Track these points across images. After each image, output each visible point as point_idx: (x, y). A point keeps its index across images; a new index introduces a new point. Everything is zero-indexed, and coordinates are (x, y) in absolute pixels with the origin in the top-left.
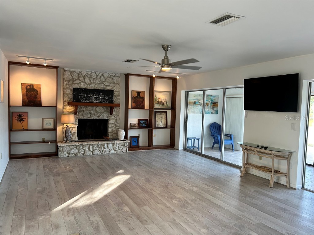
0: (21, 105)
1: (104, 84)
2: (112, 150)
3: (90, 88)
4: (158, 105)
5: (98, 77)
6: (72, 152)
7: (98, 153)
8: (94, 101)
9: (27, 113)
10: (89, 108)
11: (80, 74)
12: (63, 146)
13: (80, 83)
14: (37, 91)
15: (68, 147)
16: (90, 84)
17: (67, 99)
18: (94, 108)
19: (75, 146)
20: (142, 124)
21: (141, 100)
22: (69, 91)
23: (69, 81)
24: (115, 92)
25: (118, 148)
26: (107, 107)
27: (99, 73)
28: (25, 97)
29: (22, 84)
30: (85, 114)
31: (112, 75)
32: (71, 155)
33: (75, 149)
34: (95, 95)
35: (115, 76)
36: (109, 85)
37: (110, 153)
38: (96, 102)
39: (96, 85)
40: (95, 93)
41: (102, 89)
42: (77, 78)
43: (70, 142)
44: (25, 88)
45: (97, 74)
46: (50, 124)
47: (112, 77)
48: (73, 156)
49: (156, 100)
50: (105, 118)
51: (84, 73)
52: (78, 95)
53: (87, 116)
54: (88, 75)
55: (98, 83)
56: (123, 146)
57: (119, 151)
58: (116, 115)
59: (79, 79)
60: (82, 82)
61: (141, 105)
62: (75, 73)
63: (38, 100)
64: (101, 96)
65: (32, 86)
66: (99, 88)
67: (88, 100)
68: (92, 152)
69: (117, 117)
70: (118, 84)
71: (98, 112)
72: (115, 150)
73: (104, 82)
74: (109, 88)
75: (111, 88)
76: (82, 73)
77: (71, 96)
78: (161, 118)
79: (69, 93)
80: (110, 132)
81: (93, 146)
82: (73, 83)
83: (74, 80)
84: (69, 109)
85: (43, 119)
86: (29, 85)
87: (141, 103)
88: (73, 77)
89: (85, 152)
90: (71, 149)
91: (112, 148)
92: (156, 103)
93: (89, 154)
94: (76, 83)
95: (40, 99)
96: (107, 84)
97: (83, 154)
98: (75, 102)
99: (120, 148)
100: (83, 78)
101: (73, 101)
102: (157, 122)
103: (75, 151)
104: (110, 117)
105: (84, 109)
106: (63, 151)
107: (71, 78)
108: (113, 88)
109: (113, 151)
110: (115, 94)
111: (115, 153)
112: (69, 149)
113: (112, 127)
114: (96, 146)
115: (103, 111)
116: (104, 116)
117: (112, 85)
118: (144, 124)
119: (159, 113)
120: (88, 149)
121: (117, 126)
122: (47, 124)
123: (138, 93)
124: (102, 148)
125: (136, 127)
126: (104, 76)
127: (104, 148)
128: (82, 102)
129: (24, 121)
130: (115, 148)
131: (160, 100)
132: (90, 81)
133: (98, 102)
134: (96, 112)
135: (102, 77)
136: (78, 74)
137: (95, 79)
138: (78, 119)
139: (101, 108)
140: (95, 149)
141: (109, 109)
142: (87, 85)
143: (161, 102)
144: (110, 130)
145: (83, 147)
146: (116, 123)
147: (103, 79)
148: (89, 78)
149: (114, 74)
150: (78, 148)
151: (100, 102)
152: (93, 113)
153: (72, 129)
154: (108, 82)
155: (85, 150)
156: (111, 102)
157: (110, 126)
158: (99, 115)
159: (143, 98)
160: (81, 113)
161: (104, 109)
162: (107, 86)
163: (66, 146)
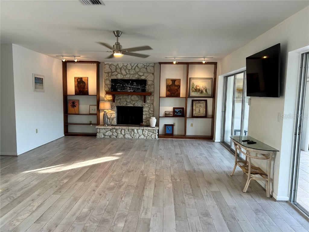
0: (74, 94)
1: (139, 75)
2: (141, 135)
3: (126, 79)
4: (195, 93)
5: (133, 68)
6: (107, 134)
7: (129, 137)
8: (129, 90)
9: (79, 100)
10: (125, 97)
11: (118, 66)
12: (100, 129)
13: (117, 74)
14: (85, 83)
15: (104, 130)
16: (126, 75)
17: (107, 89)
18: (130, 96)
19: (109, 129)
20: (177, 113)
21: (176, 88)
22: (108, 82)
23: (108, 73)
24: (149, 81)
25: (147, 134)
26: (141, 95)
27: (134, 64)
28: (77, 88)
29: (75, 78)
30: (122, 102)
31: (146, 65)
32: (106, 137)
33: (110, 131)
34: (130, 85)
35: (148, 66)
36: (143, 75)
37: (140, 138)
38: (130, 91)
39: (131, 76)
40: (130, 83)
41: (137, 79)
42: (115, 70)
43: (107, 126)
44: (77, 81)
45: (132, 66)
46: (95, 110)
47: (146, 67)
48: (108, 137)
49: (193, 88)
50: (140, 106)
51: (121, 66)
52: (115, 85)
53: (124, 104)
54: (124, 67)
55: (133, 73)
56: (152, 132)
57: (148, 136)
58: (150, 103)
59: (116, 71)
60: (119, 73)
61: (176, 93)
62: (113, 66)
63: (86, 90)
64: (135, 86)
65: (81, 78)
66: (134, 78)
67: (124, 90)
68: (124, 135)
69: (151, 105)
70: (151, 73)
71: (133, 101)
72: (145, 136)
73: (138, 72)
74: (143, 78)
75: (145, 77)
76: (119, 65)
77: (110, 86)
78: (199, 107)
79: (108, 83)
80: (144, 119)
81: (125, 131)
82: (112, 75)
83: (112, 72)
84: (109, 97)
85: (90, 105)
86: (79, 79)
87: (176, 91)
88: (111, 69)
89: (118, 135)
90: (107, 132)
91: (141, 134)
92: (193, 91)
93: (121, 137)
94: (114, 75)
95: (87, 89)
96: (141, 74)
97: (116, 137)
98: (113, 91)
99: (149, 134)
100: (120, 70)
101: (111, 91)
102: (194, 111)
103: (109, 133)
104: (144, 105)
105: (121, 98)
106: (100, 132)
107: (110, 71)
108: (146, 78)
109: (142, 137)
110: (149, 83)
111: (145, 138)
112: (104, 131)
113: (146, 114)
114: (127, 130)
115: (138, 99)
116: (139, 104)
117: (146, 74)
118: (179, 113)
119: (197, 102)
120: (120, 133)
121: (150, 114)
122: (92, 110)
123: (174, 81)
124: (132, 133)
125: (171, 115)
126: (138, 67)
127: (134, 133)
128: (119, 91)
129: (76, 106)
130: (144, 134)
131: (198, 88)
132: (126, 72)
133: (132, 91)
134: (132, 100)
135: (136, 68)
136: (116, 66)
137: (130, 70)
138: (117, 106)
139: (135, 96)
140: (126, 133)
141: (143, 97)
142: (124, 76)
143: (199, 90)
144: (144, 117)
145: (116, 131)
146: (150, 111)
147: (137, 70)
148: (125, 69)
149: (148, 64)
150: (112, 131)
151: (134, 91)
152: (128, 101)
153: (111, 114)
154: (142, 72)
155: (118, 134)
156: (144, 90)
157: (144, 113)
158: (134, 103)
159: (179, 87)
160: (119, 101)
161: (139, 98)
162: (141, 76)
163: (102, 128)
